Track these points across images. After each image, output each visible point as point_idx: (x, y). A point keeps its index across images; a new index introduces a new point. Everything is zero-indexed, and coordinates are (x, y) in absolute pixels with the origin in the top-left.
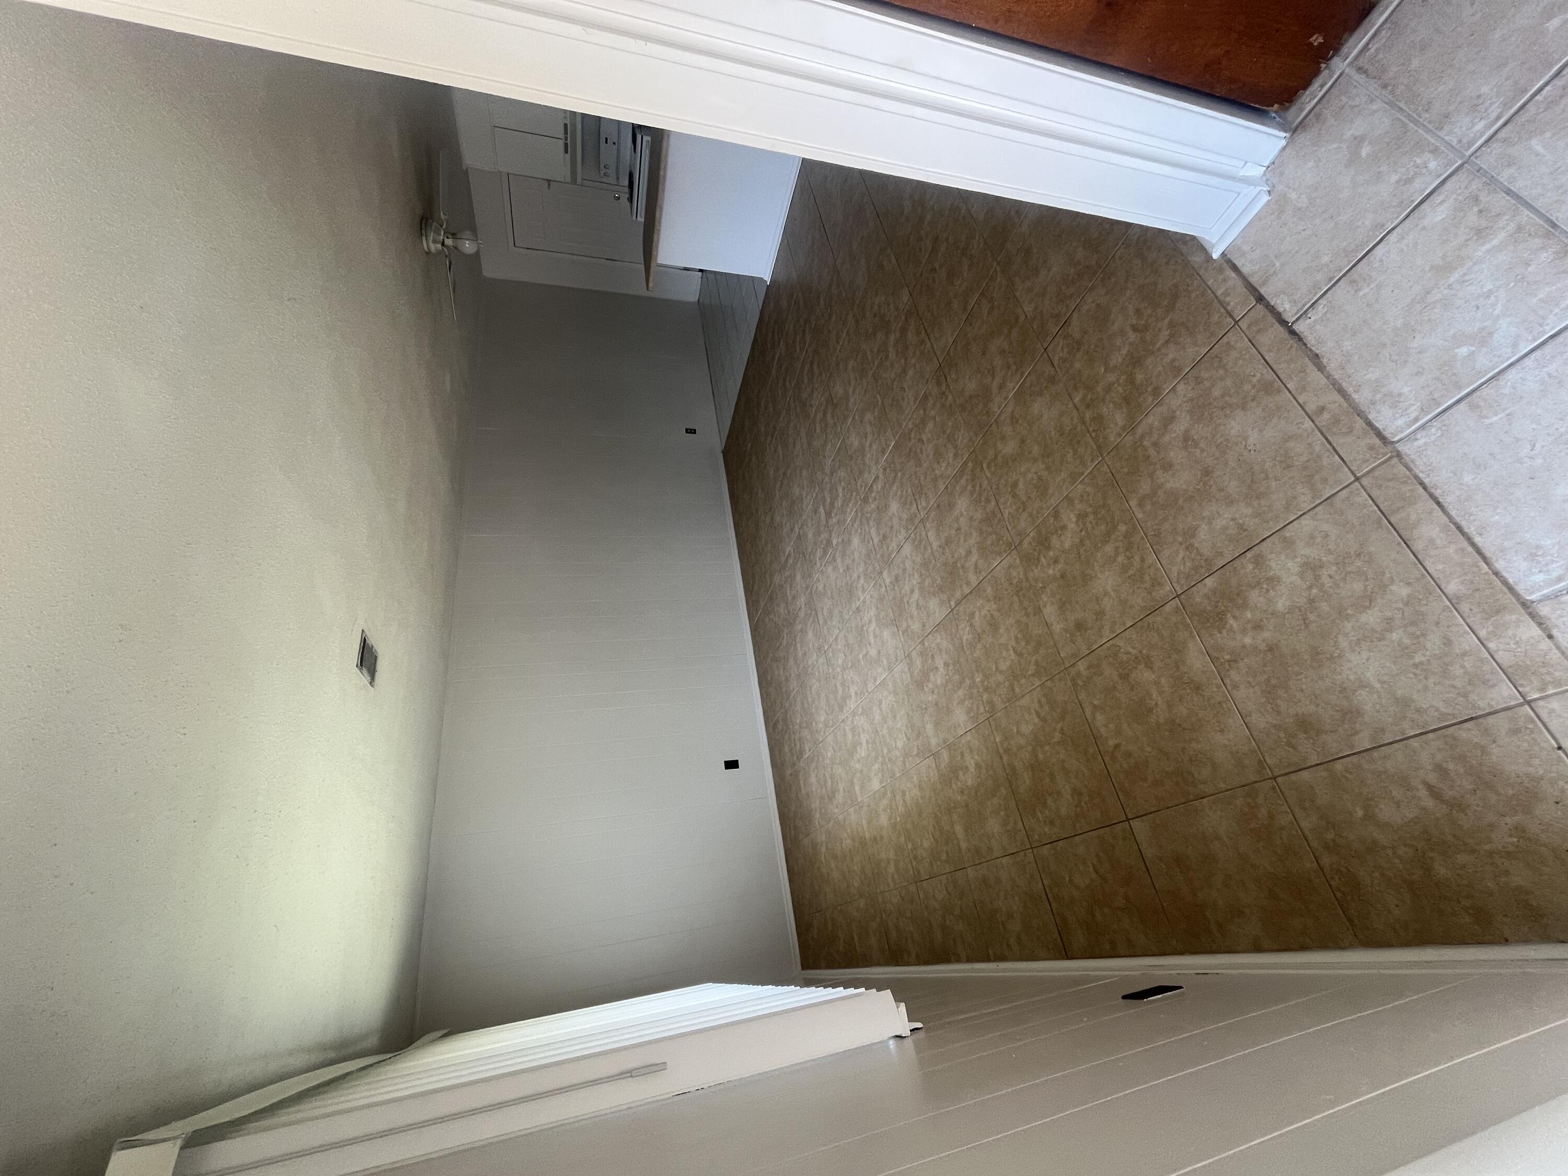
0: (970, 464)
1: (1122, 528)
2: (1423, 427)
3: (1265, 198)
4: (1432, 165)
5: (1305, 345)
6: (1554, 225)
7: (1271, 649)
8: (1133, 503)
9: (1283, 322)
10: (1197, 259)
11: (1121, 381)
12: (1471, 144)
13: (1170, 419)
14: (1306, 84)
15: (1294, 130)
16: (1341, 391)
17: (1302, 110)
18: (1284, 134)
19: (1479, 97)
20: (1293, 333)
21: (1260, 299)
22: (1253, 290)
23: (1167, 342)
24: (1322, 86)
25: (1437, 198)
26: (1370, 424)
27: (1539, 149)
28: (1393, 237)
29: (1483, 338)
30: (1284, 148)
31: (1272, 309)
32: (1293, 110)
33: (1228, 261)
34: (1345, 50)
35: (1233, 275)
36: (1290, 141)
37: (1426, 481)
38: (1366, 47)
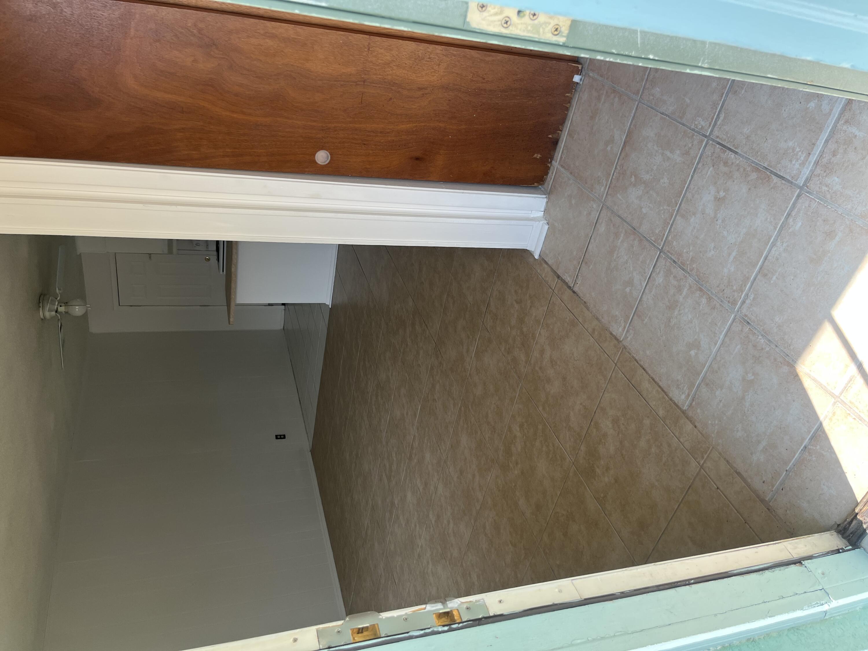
0: (463, 409)
1: (540, 427)
2: (628, 331)
3: (546, 227)
4: (594, 206)
5: (580, 297)
6: (635, 229)
7: (616, 481)
8: (541, 408)
9: (569, 287)
10: (531, 260)
11: (518, 334)
12: (603, 196)
13: (542, 352)
14: (547, 174)
15: (549, 193)
16: (597, 319)
17: (549, 184)
18: (545, 196)
19: (598, 177)
20: (574, 292)
21: (559, 277)
22: (555, 273)
23: (531, 307)
24: (552, 173)
25: (600, 221)
26: (611, 334)
27: (620, 197)
28: (592, 241)
29: (630, 283)
30: (547, 202)
31: (564, 281)
32: (546, 184)
33: (542, 260)
34: (555, 158)
35: (546, 266)
36: (549, 199)
37: (637, 358)
38: (561, 157)
